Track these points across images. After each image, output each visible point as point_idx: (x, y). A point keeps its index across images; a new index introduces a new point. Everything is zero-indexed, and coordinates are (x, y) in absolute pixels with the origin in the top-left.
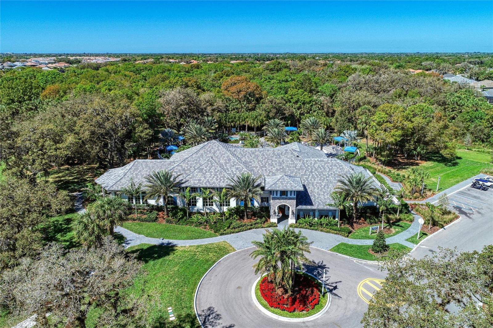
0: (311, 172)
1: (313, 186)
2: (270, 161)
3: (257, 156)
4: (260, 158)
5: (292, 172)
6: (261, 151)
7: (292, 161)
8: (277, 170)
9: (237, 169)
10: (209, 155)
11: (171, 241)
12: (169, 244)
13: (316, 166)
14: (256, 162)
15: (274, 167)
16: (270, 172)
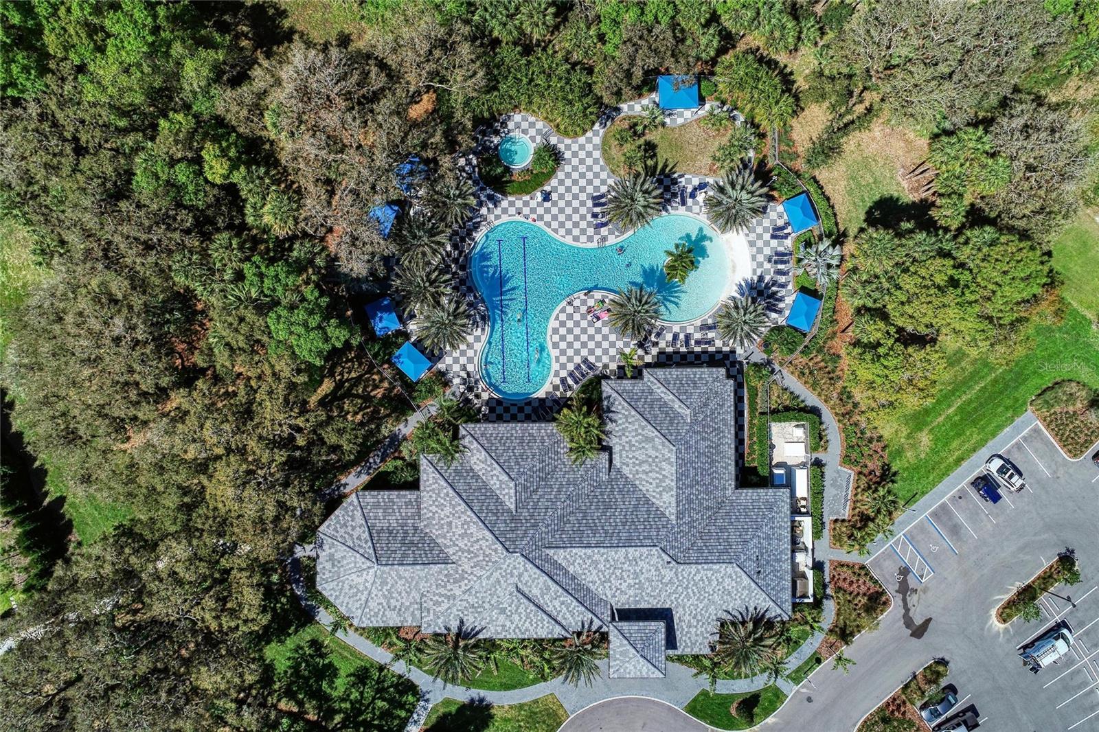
0: (687, 588)
1: (684, 610)
2: (618, 572)
3: (596, 563)
4: (601, 566)
5: (654, 589)
6: (603, 554)
7: (657, 569)
8: (629, 586)
9: (563, 603)
10: (512, 580)
11: (483, 693)
12: (482, 700)
13: (697, 578)
14: (594, 572)
15: (625, 581)
16: (618, 589)
